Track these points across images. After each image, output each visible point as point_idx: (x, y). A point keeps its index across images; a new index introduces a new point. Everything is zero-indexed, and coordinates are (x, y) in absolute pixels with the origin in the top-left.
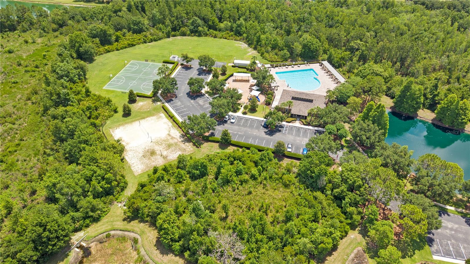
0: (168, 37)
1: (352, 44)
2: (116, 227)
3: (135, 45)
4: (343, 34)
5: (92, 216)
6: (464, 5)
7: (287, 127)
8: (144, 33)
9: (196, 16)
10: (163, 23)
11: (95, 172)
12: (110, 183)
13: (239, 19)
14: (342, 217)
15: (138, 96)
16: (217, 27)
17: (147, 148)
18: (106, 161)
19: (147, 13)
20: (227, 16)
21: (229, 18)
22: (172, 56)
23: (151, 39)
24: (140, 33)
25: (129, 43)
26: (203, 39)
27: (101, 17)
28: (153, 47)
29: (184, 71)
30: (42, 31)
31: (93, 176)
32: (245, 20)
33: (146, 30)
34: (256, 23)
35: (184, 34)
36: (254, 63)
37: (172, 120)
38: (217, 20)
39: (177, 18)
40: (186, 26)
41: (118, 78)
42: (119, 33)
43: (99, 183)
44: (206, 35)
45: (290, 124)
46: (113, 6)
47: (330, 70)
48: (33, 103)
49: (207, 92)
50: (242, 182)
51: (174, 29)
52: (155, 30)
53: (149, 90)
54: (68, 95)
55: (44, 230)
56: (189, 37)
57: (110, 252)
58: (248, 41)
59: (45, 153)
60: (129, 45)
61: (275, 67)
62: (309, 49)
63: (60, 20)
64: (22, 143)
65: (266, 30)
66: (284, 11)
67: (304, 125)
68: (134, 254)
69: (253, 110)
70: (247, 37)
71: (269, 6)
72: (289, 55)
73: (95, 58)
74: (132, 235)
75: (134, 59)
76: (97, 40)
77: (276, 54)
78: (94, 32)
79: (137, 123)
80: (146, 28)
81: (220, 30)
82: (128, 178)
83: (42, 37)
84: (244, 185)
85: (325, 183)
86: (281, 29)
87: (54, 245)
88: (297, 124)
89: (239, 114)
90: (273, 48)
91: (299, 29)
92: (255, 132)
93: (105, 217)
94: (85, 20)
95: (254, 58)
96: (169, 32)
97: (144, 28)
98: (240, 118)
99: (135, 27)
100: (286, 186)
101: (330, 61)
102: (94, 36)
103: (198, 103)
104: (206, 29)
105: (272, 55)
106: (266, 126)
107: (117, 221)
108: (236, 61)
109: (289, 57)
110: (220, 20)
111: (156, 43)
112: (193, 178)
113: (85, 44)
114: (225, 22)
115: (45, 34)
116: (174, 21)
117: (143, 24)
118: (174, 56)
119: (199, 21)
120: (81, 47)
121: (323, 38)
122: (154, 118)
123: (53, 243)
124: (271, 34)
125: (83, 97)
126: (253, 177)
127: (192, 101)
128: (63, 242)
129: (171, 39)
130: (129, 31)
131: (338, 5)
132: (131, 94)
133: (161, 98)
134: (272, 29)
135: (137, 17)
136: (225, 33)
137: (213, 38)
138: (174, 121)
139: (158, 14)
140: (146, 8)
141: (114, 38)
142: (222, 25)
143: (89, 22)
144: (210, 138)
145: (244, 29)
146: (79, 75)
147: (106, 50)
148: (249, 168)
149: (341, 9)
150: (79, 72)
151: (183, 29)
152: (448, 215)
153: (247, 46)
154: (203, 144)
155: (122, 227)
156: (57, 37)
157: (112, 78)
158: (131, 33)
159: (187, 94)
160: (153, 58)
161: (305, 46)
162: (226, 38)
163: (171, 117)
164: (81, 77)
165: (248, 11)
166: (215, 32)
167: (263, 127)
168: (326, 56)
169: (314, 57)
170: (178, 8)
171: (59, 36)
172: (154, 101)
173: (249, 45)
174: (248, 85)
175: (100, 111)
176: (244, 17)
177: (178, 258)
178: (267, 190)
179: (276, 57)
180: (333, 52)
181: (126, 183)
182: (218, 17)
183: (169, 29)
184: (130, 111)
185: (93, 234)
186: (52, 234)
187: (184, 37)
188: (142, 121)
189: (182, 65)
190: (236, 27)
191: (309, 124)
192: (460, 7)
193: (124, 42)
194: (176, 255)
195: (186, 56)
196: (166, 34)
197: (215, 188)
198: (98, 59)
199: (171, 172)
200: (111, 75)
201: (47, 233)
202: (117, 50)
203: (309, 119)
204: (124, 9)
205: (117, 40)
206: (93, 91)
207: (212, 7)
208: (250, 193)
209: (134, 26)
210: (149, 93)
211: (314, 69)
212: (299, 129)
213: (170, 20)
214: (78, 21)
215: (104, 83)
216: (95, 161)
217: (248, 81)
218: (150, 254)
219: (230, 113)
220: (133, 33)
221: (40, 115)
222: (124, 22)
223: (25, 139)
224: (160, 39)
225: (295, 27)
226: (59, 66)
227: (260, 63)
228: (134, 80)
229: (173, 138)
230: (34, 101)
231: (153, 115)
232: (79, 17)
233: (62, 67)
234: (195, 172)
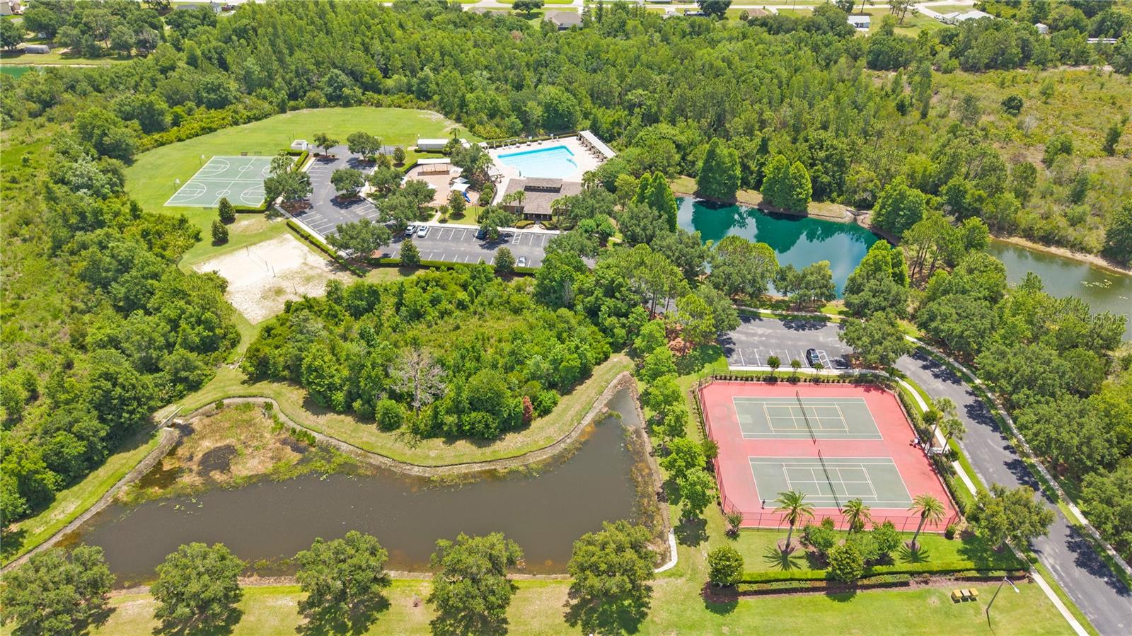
0: (283, 111)
1: (630, 96)
2: (231, 393)
3: (215, 130)
4: (614, 82)
5: (186, 379)
6: (833, 23)
7: (518, 236)
8: (232, 107)
9: (336, 67)
10: (270, 86)
11: (183, 312)
12: (211, 329)
13: (422, 69)
14: (600, 336)
15: (239, 211)
16: (381, 86)
17: (268, 286)
18: (202, 292)
19: (233, 68)
20: (400, 65)
21: (402, 68)
22: (295, 142)
23: (248, 117)
24: (222, 107)
25: (203, 125)
26: (354, 110)
27: (133, 83)
28: (253, 130)
29: (321, 165)
30: (7, 118)
31: (180, 318)
32: (435, 70)
33: (234, 101)
34: (456, 73)
35: (314, 105)
36: (456, 141)
37: (307, 242)
38: (379, 74)
39: (297, 74)
40: (318, 88)
41: (189, 186)
42: (178, 109)
43: (193, 329)
44: (360, 103)
45: (524, 231)
46: (157, 60)
47: (594, 144)
48: (25, 240)
49: (370, 195)
50: (443, 314)
51: (293, 96)
52: (255, 99)
53: (258, 201)
54: (102, 215)
55: (114, 385)
56: (326, 109)
57: (227, 425)
58: (444, 108)
59: (74, 309)
60: (203, 129)
61: (497, 147)
62: (556, 111)
63: (43, 92)
64: (22, 303)
65: (476, 83)
66: (508, 49)
67: (548, 229)
68: (270, 423)
69: (458, 215)
70: (441, 101)
71: (480, 43)
72: (521, 126)
73: (136, 157)
74: (261, 400)
75: (218, 153)
76: (136, 123)
77: (497, 126)
78: (128, 108)
79: (243, 252)
80: (235, 97)
81: (386, 93)
82: (241, 329)
83: (8, 128)
84: (446, 318)
85: (573, 296)
86: (506, 81)
87: (131, 412)
88: (537, 229)
89: (434, 222)
90: (492, 116)
91: (539, 81)
92: (464, 247)
93: (209, 383)
94: (100, 91)
95: (454, 131)
96: (283, 101)
97: (230, 97)
98: (435, 230)
99: (212, 96)
100: (517, 311)
101: (595, 130)
102: (127, 117)
103: (355, 213)
104: (359, 91)
105: (490, 128)
106: (483, 236)
107: (233, 385)
108: (421, 142)
109: (522, 130)
110: (386, 73)
111: (258, 123)
112: (357, 314)
113: (113, 129)
114: (396, 77)
115: (13, 123)
116: (291, 79)
117: (227, 89)
118: (299, 141)
119: (343, 77)
120: (106, 135)
121: (583, 92)
122: (274, 241)
123: (131, 408)
124: (484, 90)
125: (127, 220)
126: (461, 306)
127: (343, 211)
128: (146, 407)
129: (289, 114)
130: (198, 106)
131: (609, 34)
132: (224, 205)
133: (282, 211)
134: (486, 82)
135: (214, 76)
136: (396, 96)
137: (373, 108)
138: (312, 243)
139: (257, 68)
140: (229, 59)
141: (168, 119)
142: (390, 83)
143: (108, 94)
144: (382, 261)
145: (433, 87)
146: (112, 185)
147: (156, 141)
148: (453, 294)
149: (614, 40)
150: (111, 179)
151: (312, 94)
152: (761, 320)
153: (442, 116)
154: (369, 271)
155: (242, 392)
156: (42, 126)
157: (180, 186)
158: (203, 108)
159: (332, 201)
160: (258, 149)
161: (548, 107)
162: (400, 106)
163: (306, 237)
164: (116, 188)
165: (437, 54)
166: (376, 96)
167: (477, 238)
168: (588, 123)
169: (567, 127)
170: (298, 54)
171: (47, 124)
172: (269, 217)
173: (446, 115)
174: (447, 178)
175: (167, 237)
176: (432, 65)
177: (342, 417)
178: (485, 321)
179: (498, 130)
180: (600, 115)
181: (238, 335)
182: (380, 69)
183: (283, 94)
184: (225, 233)
185: (194, 406)
186: (127, 392)
187: (315, 110)
188: (253, 248)
189: (316, 155)
190: (418, 84)
191: (555, 228)
192: (825, 27)
193: (191, 125)
194: (339, 413)
195: (324, 137)
196: (278, 106)
197: (397, 325)
198: (142, 159)
199: (316, 308)
200: (178, 181)
201: (118, 390)
202: (180, 140)
203: (555, 219)
204: (181, 64)
205: (176, 123)
206: (146, 208)
207: (366, 50)
208: (458, 327)
209: (208, 92)
210: (260, 204)
211: (568, 147)
212: (538, 236)
213: (283, 78)
214: (85, 94)
215: (166, 197)
216: (181, 296)
217: (447, 172)
218: (295, 418)
219: (417, 223)
220: (209, 108)
221: (45, 257)
222: (185, 88)
223: (25, 296)
224: (266, 116)
225: (531, 79)
226: (71, 168)
227: (468, 142)
228: (226, 187)
229: (312, 268)
230: (27, 236)
231: (271, 238)
232: (84, 85)
233: (76, 169)
234: (359, 303)
